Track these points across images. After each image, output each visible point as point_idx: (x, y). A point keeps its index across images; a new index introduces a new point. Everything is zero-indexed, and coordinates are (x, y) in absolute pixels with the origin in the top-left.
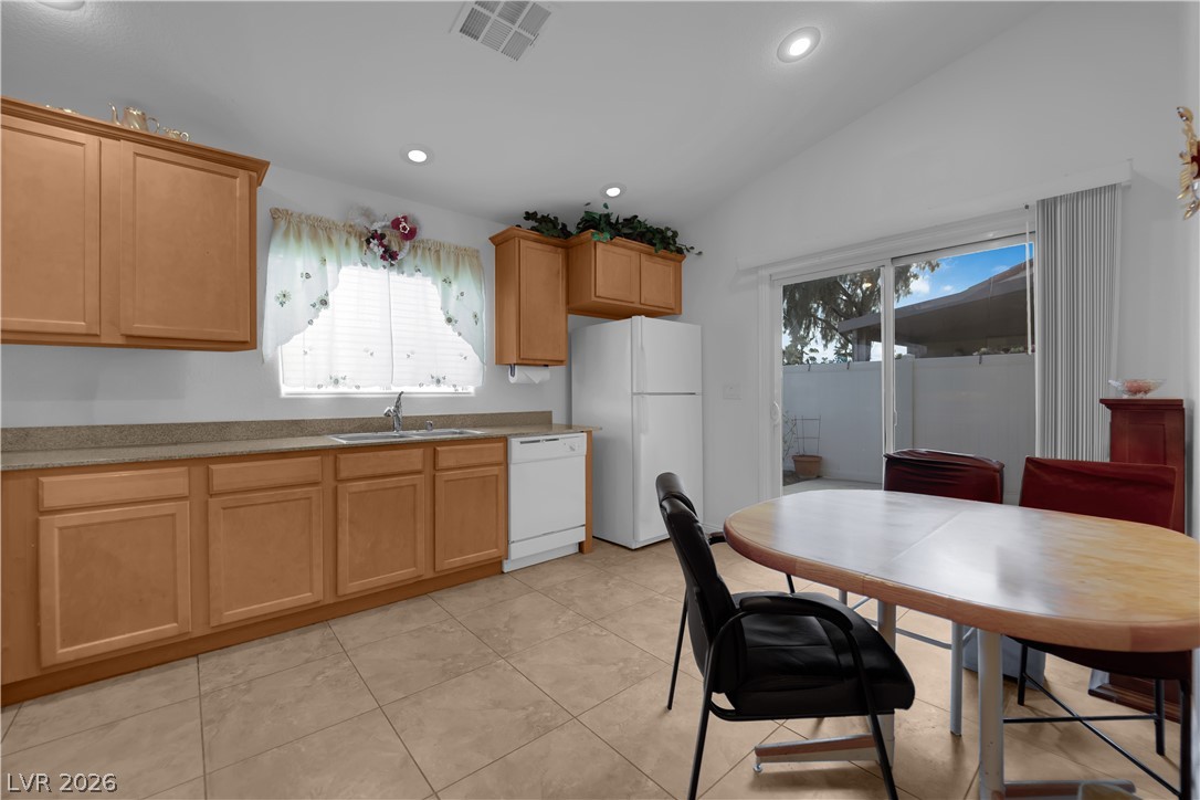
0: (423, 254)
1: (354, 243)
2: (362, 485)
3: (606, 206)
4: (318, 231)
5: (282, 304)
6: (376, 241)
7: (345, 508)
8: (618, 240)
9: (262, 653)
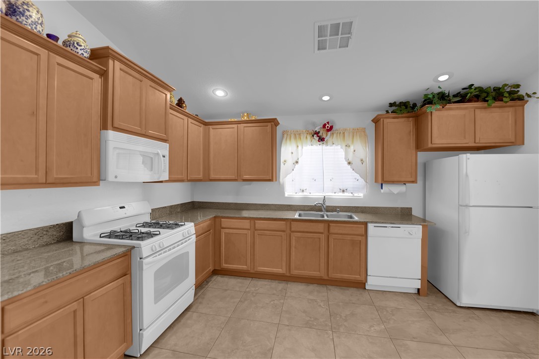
0: (337, 136)
1: (309, 137)
2: (299, 234)
3: (439, 87)
4: (297, 135)
5: (284, 164)
6: (316, 135)
7: (293, 243)
8: (448, 106)
9: (265, 285)
